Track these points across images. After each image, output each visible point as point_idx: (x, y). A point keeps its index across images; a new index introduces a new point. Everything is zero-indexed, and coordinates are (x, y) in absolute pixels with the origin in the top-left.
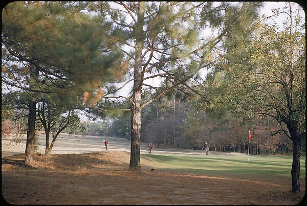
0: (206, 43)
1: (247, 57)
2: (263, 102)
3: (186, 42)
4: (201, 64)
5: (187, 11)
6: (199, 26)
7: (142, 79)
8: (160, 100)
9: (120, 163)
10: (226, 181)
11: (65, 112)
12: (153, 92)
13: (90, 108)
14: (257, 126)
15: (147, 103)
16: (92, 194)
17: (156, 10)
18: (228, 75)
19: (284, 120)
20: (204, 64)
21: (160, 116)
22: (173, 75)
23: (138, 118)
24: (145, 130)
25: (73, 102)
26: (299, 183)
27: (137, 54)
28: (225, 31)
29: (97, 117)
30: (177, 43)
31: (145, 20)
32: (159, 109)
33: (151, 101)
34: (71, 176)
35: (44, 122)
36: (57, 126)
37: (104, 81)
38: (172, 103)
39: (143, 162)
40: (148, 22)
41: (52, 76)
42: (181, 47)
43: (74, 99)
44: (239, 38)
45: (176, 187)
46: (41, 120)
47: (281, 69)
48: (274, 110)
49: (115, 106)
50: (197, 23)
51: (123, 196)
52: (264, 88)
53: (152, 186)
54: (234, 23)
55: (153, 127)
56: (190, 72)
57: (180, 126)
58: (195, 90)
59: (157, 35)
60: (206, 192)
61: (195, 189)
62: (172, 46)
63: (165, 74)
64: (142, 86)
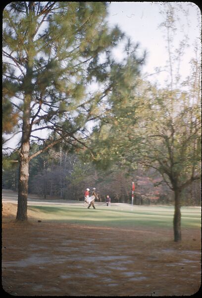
0: (93, 97)
1: (132, 112)
2: (146, 154)
3: (74, 96)
4: (88, 117)
5: (75, 66)
6: (85, 81)
7: (31, 131)
8: (47, 152)
9: (6, 215)
10: (112, 231)
12: (40, 144)
14: (140, 178)
15: (35, 155)
17: (45, 64)
18: (114, 128)
19: (166, 171)
20: (90, 117)
21: (46, 167)
22: (61, 127)
23: (25, 169)
24: (33, 181)
26: (180, 232)
27: (25, 107)
28: (111, 86)
30: (65, 97)
31: (34, 74)
32: (46, 160)
33: (39, 153)
38: (59, 155)
39: (30, 213)
40: (37, 76)
42: (69, 100)
44: (124, 93)
45: (62, 238)
47: (164, 123)
48: (157, 162)
50: (84, 78)
51: (10, 249)
52: (148, 141)
53: (38, 238)
54: (119, 79)
55: (40, 178)
56: (77, 125)
57: (67, 177)
58: (82, 141)
59: (45, 88)
60: (93, 243)
61: (81, 240)
62: (60, 100)
63: (53, 127)
64: (30, 138)
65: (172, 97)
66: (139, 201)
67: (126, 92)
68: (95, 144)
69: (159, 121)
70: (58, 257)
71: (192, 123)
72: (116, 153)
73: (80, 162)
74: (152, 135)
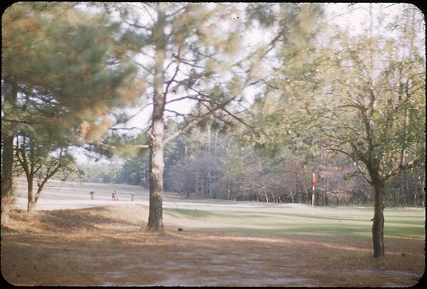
0: (254, 51)
1: (312, 71)
2: (333, 133)
3: (226, 50)
4: (247, 81)
6: (243, 28)
7: (165, 103)
8: (189, 132)
9: (134, 221)
10: (282, 243)
11: (55, 151)
12: (179, 122)
13: (90, 144)
14: (324, 167)
15: (172, 137)
16: (95, 265)
18: (285, 96)
19: (362, 157)
20: (252, 81)
21: (189, 154)
22: (208, 97)
23: (159, 159)
24: (170, 174)
25: (66, 136)
26: (383, 244)
27: (156, 69)
28: (280, 34)
29: (101, 157)
30: (213, 52)
31: (168, 19)
32: (188, 144)
33: (177, 134)
34: (66, 241)
35: (24, 165)
36: (44, 170)
37: (110, 105)
38: (206, 137)
39: (166, 219)
40: (172, 22)
41: (35, 99)
42: (219, 57)
43: (68, 132)
44: (298, 43)
45: (212, 253)
46: (21, 162)
47: (359, 87)
48: (348, 144)
49: (126, 142)
50: (241, 23)
51: (139, 268)
52: (335, 114)
53: (180, 253)
54: (293, 23)
55: (180, 169)
56: (231, 93)
57: (218, 168)
58: (239, 117)
59: (184, 40)
60: (256, 260)
61: (240, 255)
62: (206, 56)
63: (196, 96)
64: (164, 113)
65: (372, 46)
66: (322, 201)
67: (304, 43)
68: (256, 121)
69: (352, 85)
70: (206, 279)
71: (402, 85)
72: (288, 132)
73: (236, 145)
74: (341, 104)
